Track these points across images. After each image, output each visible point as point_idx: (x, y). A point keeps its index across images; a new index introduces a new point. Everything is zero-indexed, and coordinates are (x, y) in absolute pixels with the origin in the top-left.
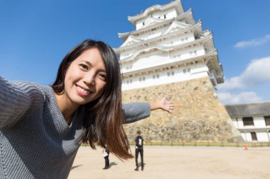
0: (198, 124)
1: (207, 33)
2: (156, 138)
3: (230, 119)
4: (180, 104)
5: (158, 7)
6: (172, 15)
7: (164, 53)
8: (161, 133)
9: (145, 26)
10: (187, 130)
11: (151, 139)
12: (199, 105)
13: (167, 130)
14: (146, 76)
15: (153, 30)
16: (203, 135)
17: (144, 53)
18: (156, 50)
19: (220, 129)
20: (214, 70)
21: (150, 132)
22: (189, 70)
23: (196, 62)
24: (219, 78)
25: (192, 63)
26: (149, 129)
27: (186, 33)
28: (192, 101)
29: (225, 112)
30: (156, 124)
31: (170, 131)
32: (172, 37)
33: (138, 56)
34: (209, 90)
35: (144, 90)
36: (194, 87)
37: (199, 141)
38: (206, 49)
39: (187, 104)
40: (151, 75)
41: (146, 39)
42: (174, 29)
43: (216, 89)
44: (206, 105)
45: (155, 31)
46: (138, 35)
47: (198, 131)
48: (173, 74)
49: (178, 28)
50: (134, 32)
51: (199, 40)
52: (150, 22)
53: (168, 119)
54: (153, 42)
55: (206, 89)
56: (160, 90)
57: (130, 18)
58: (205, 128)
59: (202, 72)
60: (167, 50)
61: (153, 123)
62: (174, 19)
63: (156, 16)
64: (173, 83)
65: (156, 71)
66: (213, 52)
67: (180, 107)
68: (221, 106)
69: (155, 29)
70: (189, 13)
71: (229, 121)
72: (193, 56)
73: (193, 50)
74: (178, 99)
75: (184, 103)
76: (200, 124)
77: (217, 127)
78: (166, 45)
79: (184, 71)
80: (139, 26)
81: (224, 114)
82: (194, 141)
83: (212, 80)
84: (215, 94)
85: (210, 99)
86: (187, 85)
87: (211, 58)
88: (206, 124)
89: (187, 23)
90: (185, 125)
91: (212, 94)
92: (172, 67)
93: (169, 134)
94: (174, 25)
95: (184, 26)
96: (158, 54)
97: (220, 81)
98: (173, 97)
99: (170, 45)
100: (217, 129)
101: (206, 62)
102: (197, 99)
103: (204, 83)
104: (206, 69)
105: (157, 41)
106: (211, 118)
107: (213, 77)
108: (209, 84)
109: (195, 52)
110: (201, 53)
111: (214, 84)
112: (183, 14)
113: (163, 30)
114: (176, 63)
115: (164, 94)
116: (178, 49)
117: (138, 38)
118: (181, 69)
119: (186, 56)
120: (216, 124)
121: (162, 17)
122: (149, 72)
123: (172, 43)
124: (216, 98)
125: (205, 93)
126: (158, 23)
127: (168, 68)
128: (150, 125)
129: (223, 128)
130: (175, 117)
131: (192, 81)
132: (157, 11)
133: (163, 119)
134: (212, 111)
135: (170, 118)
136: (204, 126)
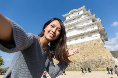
0: (98, 60)
1: (98, 19)
2: (78, 68)
4: (88, 51)
5: (75, 10)
6: (81, 12)
8: (80, 65)
9: (70, 18)
10: (93, 63)
11: (76, 68)
12: (97, 51)
13: (83, 63)
14: (72, 40)
15: (73, 19)
16: (101, 66)
17: (70, 29)
18: (75, 28)
19: (109, 63)
20: (103, 35)
21: (75, 64)
22: (91, 36)
23: (94, 32)
24: (106, 39)
25: (92, 33)
26: (75, 63)
27: (88, 20)
28: (94, 50)
29: (110, 54)
30: (77, 61)
32: (82, 22)
33: (68, 31)
34: (102, 44)
35: (71, 45)
36: (94, 43)
37: (99, 68)
38: (98, 26)
40: (74, 39)
41: (70, 23)
42: (83, 18)
43: (105, 44)
44: (101, 51)
45: (74, 20)
46: (67, 22)
47: (98, 64)
48: (84, 38)
50: (65, 21)
51: (94, 22)
52: (72, 16)
53: (83, 58)
54: (74, 25)
55: (100, 44)
56: (78, 45)
57: (63, 16)
58: (101, 62)
59: (97, 36)
60: (80, 28)
61: (76, 60)
62: (82, 14)
63: (74, 14)
64: (84, 42)
65: (76, 37)
66: (102, 27)
67: (88, 53)
68: (108, 51)
69: (74, 19)
70: (89, 11)
71: (113, 58)
72: (93, 29)
73: (92, 27)
74: (87, 49)
75: (90, 51)
76: (99, 60)
77: (107, 62)
78: (80, 26)
79: (89, 36)
80: (67, 18)
81: (110, 56)
82: (96, 69)
83: (102, 40)
84: (105, 46)
85: (102, 49)
86: (91, 42)
87: (101, 30)
88: (101, 60)
89: (88, 15)
90: (91, 61)
91: (103, 46)
92: (83, 35)
93: (84, 65)
94: (83, 17)
95: (87, 17)
96: (77, 30)
97: (106, 40)
98: (85, 48)
99: (81, 25)
100: (107, 63)
101: (99, 32)
102: (96, 49)
103: (99, 41)
104: (99, 35)
105: (76, 24)
106: (104, 57)
107: (103, 38)
108: (101, 41)
109: (93, 28)
110: (96, 28)
111: (103, 42)
112: (86, 12)
113: (78, 19)
114: (85, 33)
115: (80, 47)
116: (85, 27)
117: (67, 23)
118: (88, 36)
119: (89, 30)
120: (107, 60)
121: (77, 14)
122: (73, 38)
123: (82, 24)
124: (105, 48)
125: (100, 46)
126: (76, 16)
127: (81, 36)
128: (75, 61)
129: (110, 62)
130: (86, 57)
131: (93, 40)
132: (75, 12)
133: (81, 59)
134: (104, 54)
135: (84, 58)
136: (101, 61)
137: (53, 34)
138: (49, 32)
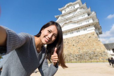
0: (92, 52)
1: (93, 13)
2: (73, 60)
3: (107, 50)
4: (83, 44)
5: (71, 3)
6: (77, 6)
7: (75, 23)
8: (75, 57)
9: (66, 12)
10: (87, 55)
11: (71, 60)
12: (92, 44)
13: (78, 56)
14: (68, 33)
15: (69, 13)
16: (94, 58)
17: (66, 23)
18: (71, 22)
19: (102, 55)
20: (97, 29)
21: (71, 57)
22: (86, 29)
23: (89, 26)
24: (100, 32)
25: (87, 26)
26: (70, 56)
27: (84, 13)
28: (88, 43)
29: (104, 47)
31: (79, 56)
32: (78, 16)
33: (64, 25)
34: (96, 37)
35: (67, 39)
36: (89, 37)
37: (93, 60)
38: (93, 20)
39: (86, 44)
40: (70, 33)
41: (66, 17)
42: (78, 12)
43: (99, 37)
44: (95, 44)
45: (70, 14)
46: (63, 16)
47: (92, 56)
48: (79, 31)
49: (80, 11)
50: (61, 15)
51: (90, 16)
52: (68, 10)
53: (78, 51)
54: (69, 19)
55: (95, 37)
56: (74, 39)
57: (59, 9)
58: (95, 54)
59: (92, 30)
60: (76, 21)
61: (72, 53)
62: (78, 8)
63: (70, 7)
64: (79, 35)
65: (72, 30)
66: (96, 21)
67: (83, 45)
68: (102, 44)
69: (70, 13)
70: (85, 5)
71: (106, 51)
72: (88, 23)
73: (87, 20)
74: (82, 42)
75: (85, 44)
76: (93, 53)
77: (101, 54)
78: (75, 19)
79: (84, 30)
80: (63, 12)
81: (103, 48)
82: (90, 60)
83: (97, 33)
84: (99, 39)
85: (96, 42)
86: (86, 36)
87: (96, 23)
89: (84, 9)
90: (86, 53)
91: (97, 39)
92: (79, 29)
93: (79, 58)
94: (78, 10)
95: (82, 10)
96: (72, 23)
97: (101, 33)
98: (80, 42)
100: (101, 55)
101: (94, 25)
102: (91, 42)
103: (93, 34)
104: (94, 28)
105: (71, 18)
106: (98, 50)
107: (97, 32)
108: (96, 35)
109: (88, 21)
110: (91, 21)
111: (98, 35)
112: (82, 5)
113: (74, 13)
114: (80, 27)
115: (76, 40)
116: (80, 21)
117: (63, 17)
118: (83, 29)
119: (84, 23)
120: (100, 52)
121: (73, 8)
122: (69, 31)
123: (78, 18)
124: (99, 41)
125: (94, 39)
126: (72, 10)
127: (77, 29)
128: (71, 54)
129: (103, 54)
130: (81, 50)
131: (87, 34)
132: (71, 5)
133: (76, 51)
134: (98, 47)
135: (79, 51)
136: (95, 53)
137: (49, 39)
138: (45, 36)
